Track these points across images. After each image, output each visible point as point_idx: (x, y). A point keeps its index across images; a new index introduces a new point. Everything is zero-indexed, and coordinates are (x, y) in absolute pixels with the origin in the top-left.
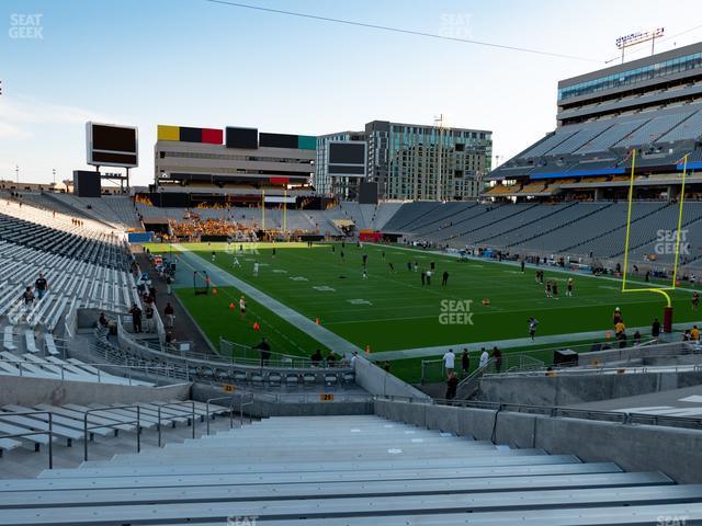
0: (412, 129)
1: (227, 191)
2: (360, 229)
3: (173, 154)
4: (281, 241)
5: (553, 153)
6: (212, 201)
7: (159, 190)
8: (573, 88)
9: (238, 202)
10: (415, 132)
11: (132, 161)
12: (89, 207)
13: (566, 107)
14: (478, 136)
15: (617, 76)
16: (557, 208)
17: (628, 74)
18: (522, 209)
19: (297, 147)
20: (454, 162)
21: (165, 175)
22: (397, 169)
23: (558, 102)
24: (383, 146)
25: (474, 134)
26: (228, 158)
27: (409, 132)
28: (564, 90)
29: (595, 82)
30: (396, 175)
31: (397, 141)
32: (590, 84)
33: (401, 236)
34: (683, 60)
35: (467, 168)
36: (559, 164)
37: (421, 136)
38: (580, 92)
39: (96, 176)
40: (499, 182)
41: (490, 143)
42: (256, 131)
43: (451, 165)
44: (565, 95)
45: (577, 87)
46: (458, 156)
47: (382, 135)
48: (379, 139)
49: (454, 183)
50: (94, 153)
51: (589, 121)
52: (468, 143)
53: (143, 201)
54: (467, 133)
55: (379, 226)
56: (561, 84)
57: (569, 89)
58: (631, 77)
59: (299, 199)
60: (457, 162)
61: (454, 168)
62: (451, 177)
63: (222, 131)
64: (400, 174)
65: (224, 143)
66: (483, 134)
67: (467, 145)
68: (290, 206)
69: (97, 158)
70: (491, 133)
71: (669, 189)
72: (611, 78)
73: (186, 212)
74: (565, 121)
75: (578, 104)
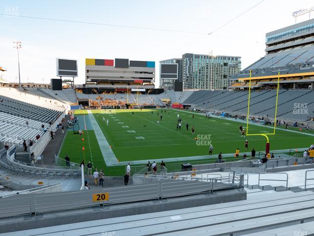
0: (203, 57)
1: (115, 86)
2: (173, 103)
3: (92, 71)
4: (137, 108)
5: (261, 67)
6: (109, 91)
7: (86, 87)
8: (272, 36)
9: (121, 91)
10: (205, 58)
11: (75, 74)
12: (56, 95)
13: (270, 45)
14: (235, 59)
15: (292, 30)
16: (261, 93)
17: (298, 29)
18: (245, 94)
19: (146, 67)
20: (223, 71)
21: (89, 80)
22: (196, 75)
23: (266, 43)
24: (190, 65)
25: (233, 58)
26: (116, 72)
27: (202, 58)
28: (269, 37)
29: (283, 33)
30: (196, 78)
31: (196, 62)
32: (280, 34)
33: (190, 106)
35: (229, 74)
36: (263, 72)
37: (208, 60)
38: (276, 38)
39: (60, 81)
41: (240, 62)
42: (128, 60)
43: (221, 73)
44: (269, 40)
45: (274, 36)
46: (225, 68)
47: (189, 60)
48: (188, 62)
49: (223, 81)
50: (59, 71)
51: (280, 51)
52: (230, 63)
53: (80, 91)
54: (229, 58)
55: (182, 101)
56: (267, 35)
59: (147, 90)
60: (225, 71)
61: (223, 74)
62: (221, 78)
63: (113, 60)
64: (198, 77)
65: (114, 66)
66: (237, 58)
67: (229, 64)
68: (143, 93)
69: (60, 73)
70: (240, 57)
71: (312, 84)
72: (290, 31)
73: (97, 96)
74: (269, 52)
75: (275, 44)
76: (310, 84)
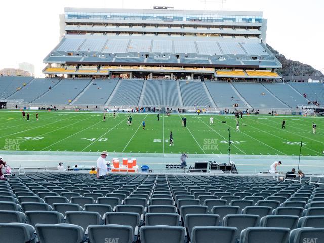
8: (76, 14)
13: (68, 24)
15: (106, 14)
17: (112, 14)
23: (64, 19)
28: (70, 13)
32: (88, 14)
34: (142, 15)
38: (79, 17)
40: (50, 64)
44: (69, 16)
45: (79, 14)
56: (67, 9)
57: (73, 13)
58: (114, 16)
72: (102, 14)
74: (69, 32)
75: (78, 24)
76: (170, 75)
